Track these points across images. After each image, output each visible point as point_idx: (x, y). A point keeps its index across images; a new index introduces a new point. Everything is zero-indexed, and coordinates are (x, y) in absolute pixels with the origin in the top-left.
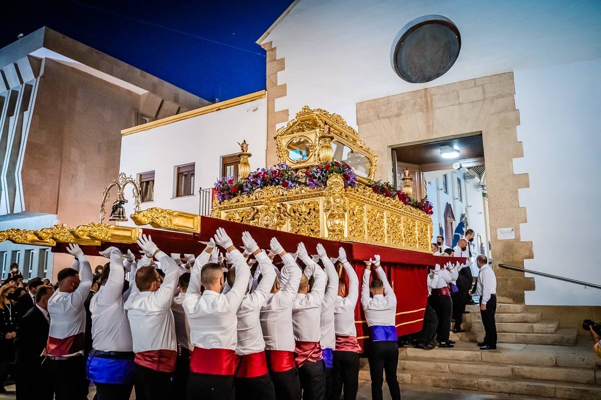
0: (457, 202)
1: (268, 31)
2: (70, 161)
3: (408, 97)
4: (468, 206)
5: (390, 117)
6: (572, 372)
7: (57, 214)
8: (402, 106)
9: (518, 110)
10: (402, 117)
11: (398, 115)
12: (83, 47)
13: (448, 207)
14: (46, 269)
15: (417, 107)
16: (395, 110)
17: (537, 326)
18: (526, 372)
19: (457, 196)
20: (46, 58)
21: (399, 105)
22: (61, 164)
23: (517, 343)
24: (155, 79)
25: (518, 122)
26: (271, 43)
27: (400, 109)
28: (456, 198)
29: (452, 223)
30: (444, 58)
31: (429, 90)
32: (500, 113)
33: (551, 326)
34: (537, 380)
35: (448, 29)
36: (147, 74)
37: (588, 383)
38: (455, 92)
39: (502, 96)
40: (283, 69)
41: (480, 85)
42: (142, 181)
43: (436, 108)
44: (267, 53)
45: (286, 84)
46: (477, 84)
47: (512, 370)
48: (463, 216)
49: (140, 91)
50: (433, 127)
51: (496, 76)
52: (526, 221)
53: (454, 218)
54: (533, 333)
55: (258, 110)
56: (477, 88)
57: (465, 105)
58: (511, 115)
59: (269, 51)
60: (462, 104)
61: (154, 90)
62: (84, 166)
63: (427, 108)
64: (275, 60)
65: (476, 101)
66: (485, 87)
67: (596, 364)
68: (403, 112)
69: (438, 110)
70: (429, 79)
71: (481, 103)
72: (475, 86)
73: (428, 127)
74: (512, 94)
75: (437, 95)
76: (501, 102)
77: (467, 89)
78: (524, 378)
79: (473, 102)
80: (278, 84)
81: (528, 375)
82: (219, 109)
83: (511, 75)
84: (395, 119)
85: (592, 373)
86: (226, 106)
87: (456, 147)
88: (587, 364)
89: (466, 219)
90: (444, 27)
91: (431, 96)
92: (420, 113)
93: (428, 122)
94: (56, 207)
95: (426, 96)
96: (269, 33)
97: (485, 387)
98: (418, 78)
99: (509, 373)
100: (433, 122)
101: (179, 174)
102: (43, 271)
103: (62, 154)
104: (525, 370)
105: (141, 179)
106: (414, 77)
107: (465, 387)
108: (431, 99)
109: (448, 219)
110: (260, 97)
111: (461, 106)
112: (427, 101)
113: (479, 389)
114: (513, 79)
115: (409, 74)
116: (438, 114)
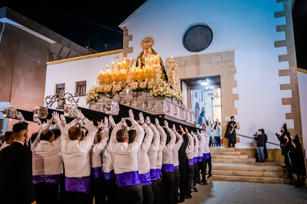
0: (201, 102)
1: (124, 21)
2: (17, 75)
3: (189, 58)
4: (205, 104)
5: (181, 66)
6: (255, 172)
7: (10, 102)
8: (186, 62)
9: (235, 67)
10: (186, 67)
11: (184, 66)
12: (25, 18)
13: (197, 104)
14: (3, 129)
15: (193, 63)
16: (183, 63)
17: (241, 157)
18: (239, 173)
19: (201, 99)
20: (6, 22)
21: (185, 61)
22: (12, 77)
23: (233, 163)
24: (60, 36)
25: (235, 72)
26: (126, 27)
27: (185, 63)
28: (200, 100)
29: (198, 112)
30: (205, 42)
31: (198, 56)
32: (228, 68)
33: (246, 156)
34: (242, 176)
35: (207, 29)
36: (56, 33)
37: (260, 176)
38: (210, 58)
39: (229, 61)
40: (131, 40)
41: (220, 56)
42: (58, 88)
43: (201, 64)
44: (124, 32)
45: (133, 47)
46: (219, 55)
47: (233, 172)
48: (203, 108)
49: (52, 42)
50: (199, 72)
51: (227, 52)
52: (237, 114)
53: (199, 109)
54: (239, 159)
55: (119, 58)
56: (219, 56)
57: (214, 63)
58: (232, 69)
59: (125, 31)
60: (212, 63)
61: (58, 41)
62: (24, 78)
63: (197, 63)
64: (127, 35)
65: (218, 62)
66: (222, 57)
67: (263, 169)
68: (186, 64)
69: (202, 65)
70: (198, 51)
71: (221, 63)
72: (218, 56)
73: (197, 72)
74: (233, 60)
75: (202, 58)
76: (228, 64)
77: (215, 56)
78: (237, 175)
79: (217, 62)
80: (129, 47)
81: (239, 174)
82: (99, 56)
83: (233, 52)
84: (183, 67)
85: (262, 172)
86: (103, 55)
87: (208, 80)
88: (260, 169)
89: (204, 110)
90: (205, 28)
91: (199, 58)
92: (194, 65)
93: (198, 69)
94: (9, 98)
95: (197, 58)
96: (125, 22)
97: (224, 179)
98: (193, 50)
99: (232, 173)
100: (200, 70)
101: (77, 86)
102: (1, 130)
103: (13, 72)
104: (238, 172)
105: (57, 87)
106: (192, 49)
107: (216, 179)
108: (199, 60)
109: (197, 109)
110: (120, 52)
111: (212, 64)
112: (197, 61)
113: (221, 179)
114: (234, 54)
115: (189, 47)
116: (202, 66)
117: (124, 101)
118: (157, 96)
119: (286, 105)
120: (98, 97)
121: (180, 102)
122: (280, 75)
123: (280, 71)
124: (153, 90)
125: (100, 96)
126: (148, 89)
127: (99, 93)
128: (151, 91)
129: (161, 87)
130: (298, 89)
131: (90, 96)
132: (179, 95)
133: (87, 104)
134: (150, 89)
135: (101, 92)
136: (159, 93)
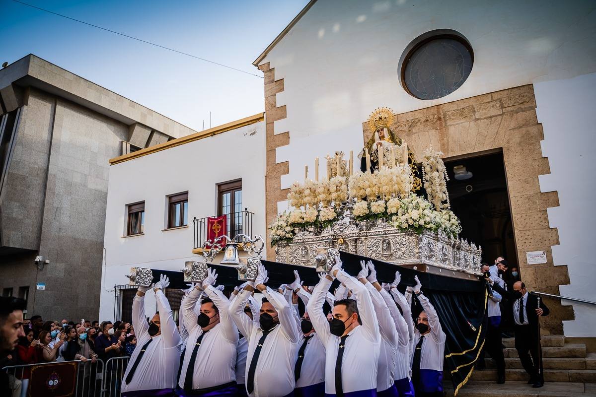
3: (420, 114)
8: (413, 124)
9: (541, 123)
10: (413, 136)
15: (430, 124)
21: (410, 124)
25: (541, 136)
26: (269, 64)
30: (455, 73)
31: (441, 106)
32: (520, 128)
38: (471, 107)
39: (522, 110)
40: (282, 90)
41: (497, 100)
42: (131, 212)
43: (450, 126)
45: (285, 106)
46: (494, 98)
50: (448, 145)
52: (558, 243)
55: (257, 133)
56: (494, 102)
57: (482, 121)
58: (534, 129)
60: (478, 119)
63: (441, 125)
64: (273, 81)
65: (494, 116)
66: (503, 102)
68: (414, 131)
69: (452, 127)
70: (440, 95)
71: (501, 117)
73: (443, 145)
74: (533, 108)
75: (451, 111)
76: (520, 117)
79: (491, 117)
80: (277, 106)
83: (530, 88)
86: (222, 131)
91: (444, 112)
92: (433, 131)
93: (443, 140)
94: (38, 242)
95: (438, 113)
98: (428, 94)
100: (448, 140)
105: (129, 210)
106: (424, 94)
108: (444, 115)
111: (478, 121)
112: (440, 118)
114: (533, 92)
116: (453, 131)
117: (343, 239)
118: (406, 228)
120: (293, 232)
121: (451, 234)
124: (397, 215)
125: (297, 230)
126: (387, 213)
127: (294, 225)
128: (394, 218)
129: (414, 211)
131: (278, 232)
132: (450, 220)
133: (272, 247)
134: (392, 214)
135: (298, 223)
136: (411, 222)
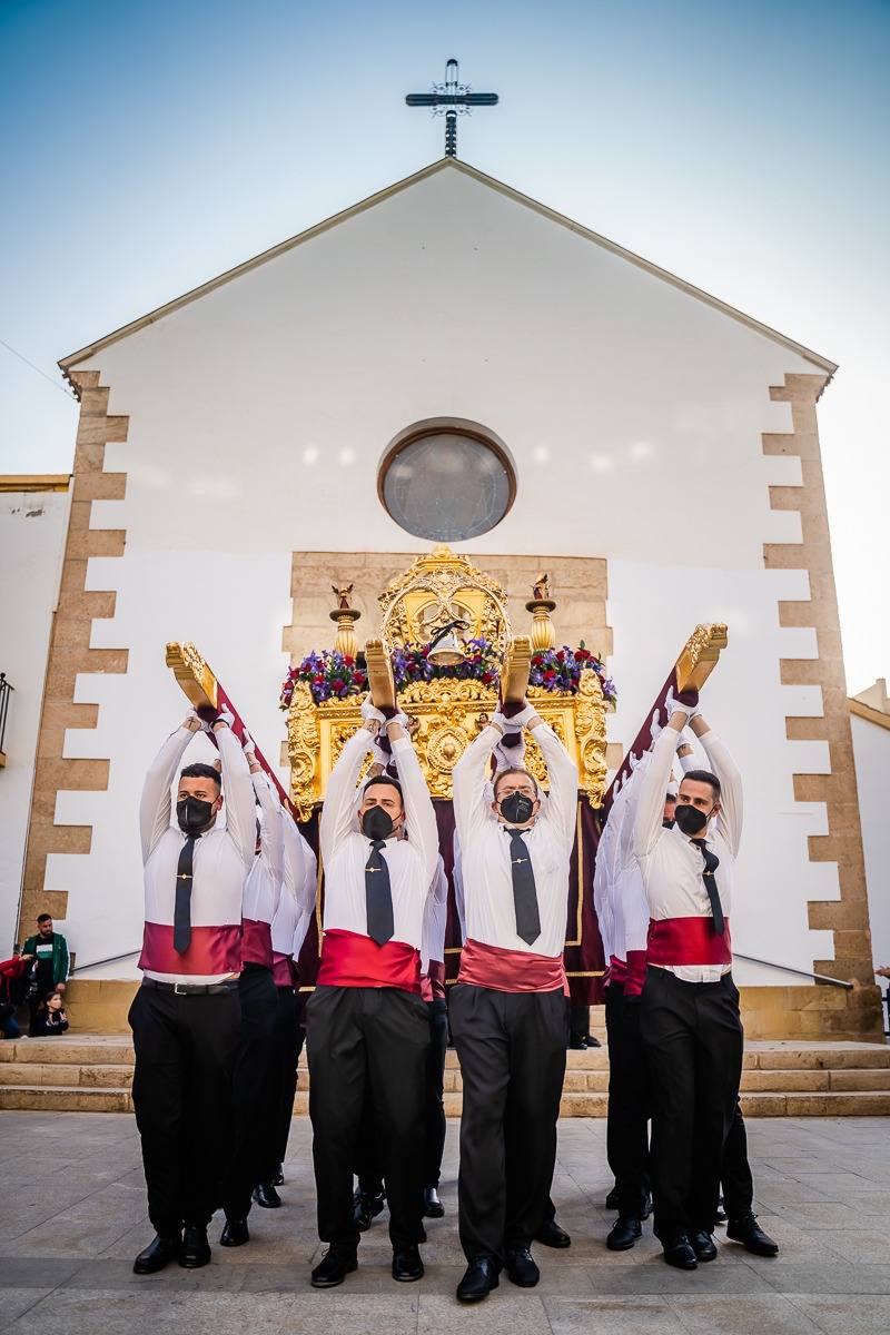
5: (364, 594)
9: (611, 628)
16: (376, 583)
25: (609, 648)
30: (478, 505)
32: (579, 627)
35: (490, 453)
38: (501, 574)
39: (585, 598)
40: (122, 438)
44: (84, 394)
45: (125, 474)
51: (577, 561)
55: (44, 515)
58: (600, 635)
59: (90, 390)
64: (102, 414)
66: (556, 576)
72: (539, 569)
74: (602, 598)
76: (580, 609)
80: (105, 471)
83: (602, 564)
90: (481, 448)
106: (416, 528)
110: (52, 487)
114: (606, 572)
119: (809, 800)
122: (785, 681)
123: (787, 663)
130: (851, 741)
